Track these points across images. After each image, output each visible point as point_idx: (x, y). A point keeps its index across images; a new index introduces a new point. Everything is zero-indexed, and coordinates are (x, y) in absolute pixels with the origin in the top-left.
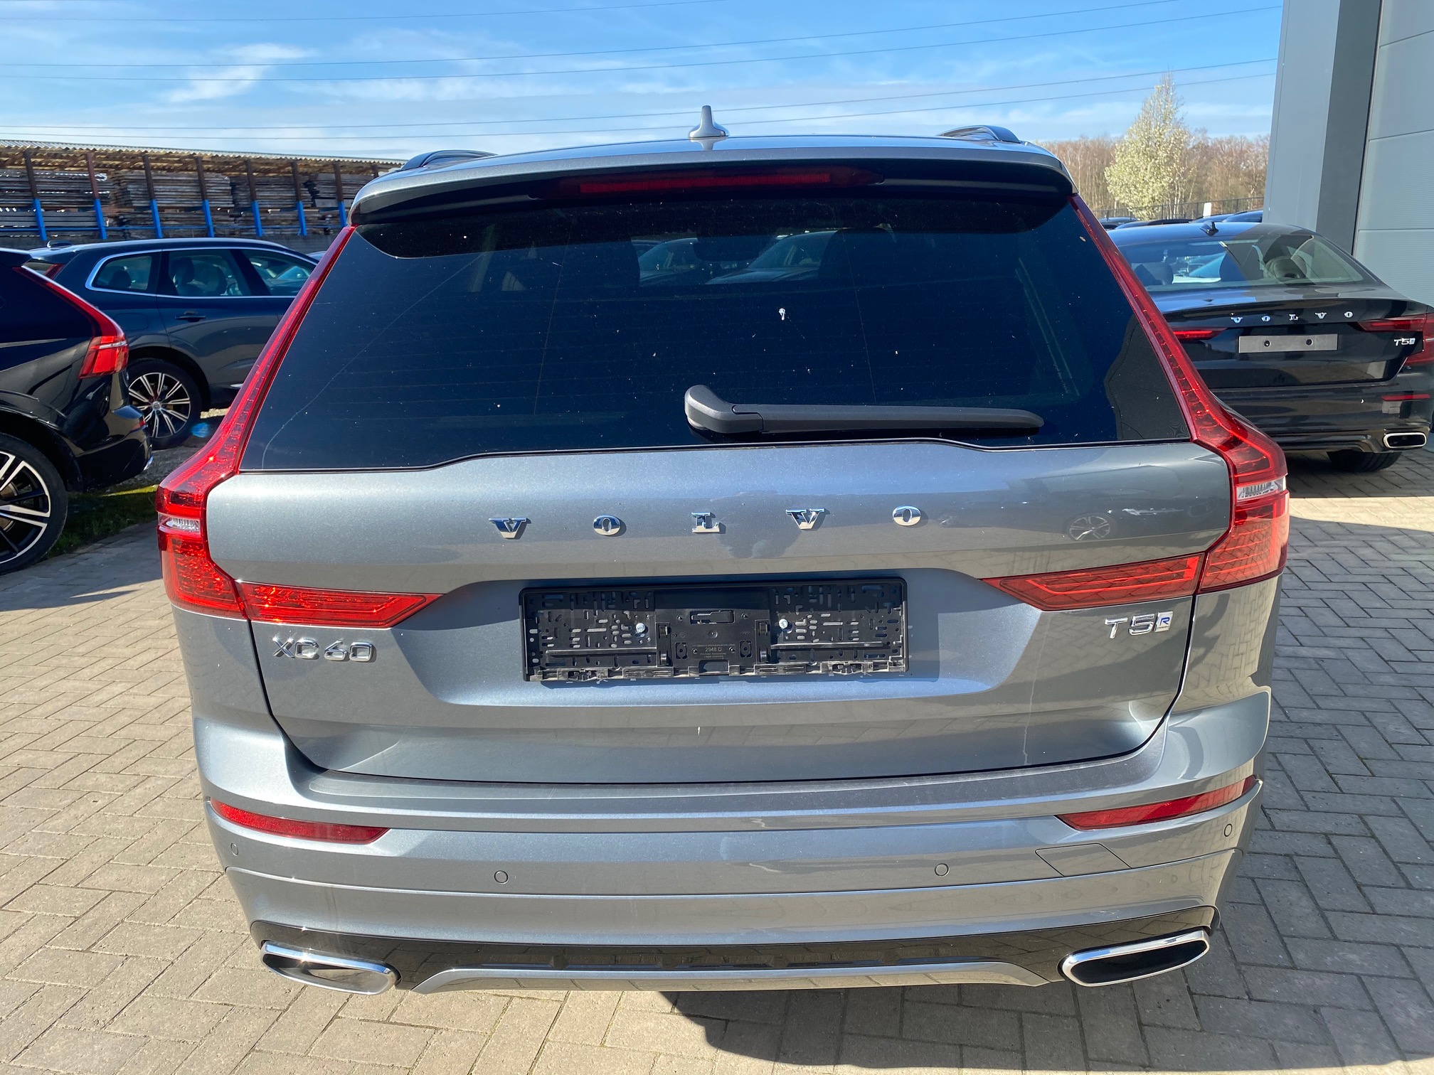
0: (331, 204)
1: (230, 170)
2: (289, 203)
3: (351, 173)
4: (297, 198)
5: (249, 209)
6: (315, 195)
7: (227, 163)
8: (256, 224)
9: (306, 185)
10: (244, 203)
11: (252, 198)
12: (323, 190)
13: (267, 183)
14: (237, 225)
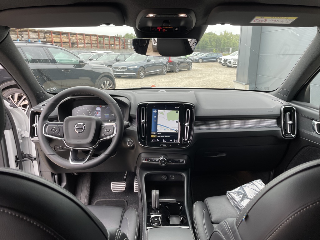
0: (26, 40)
2: (16, 39)
4: (18, 37)
6: (22, 37)
9: (20, 35)
12: (25, 36)
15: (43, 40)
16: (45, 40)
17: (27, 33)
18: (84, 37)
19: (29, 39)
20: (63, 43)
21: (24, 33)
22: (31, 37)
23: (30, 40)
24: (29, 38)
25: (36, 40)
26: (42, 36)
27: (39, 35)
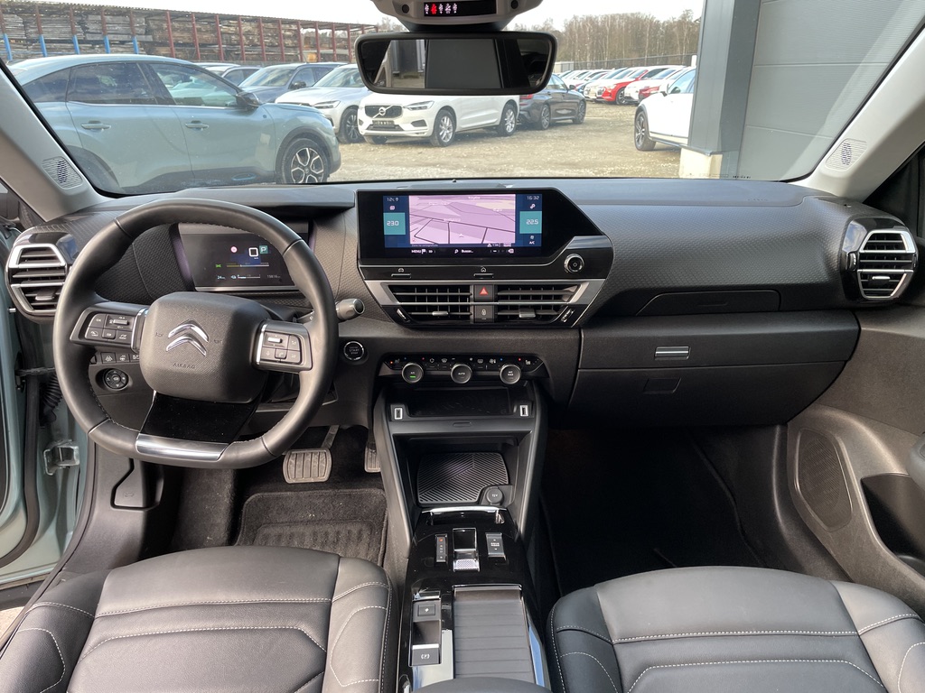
0: (98, 38)
1: (23, 12)
2: (68, 36)
3: (114, 15)
4: (73, 32)
5: (38, 40)
6: (86, 31)
7: (21, 6)
8: (43, 51)
9: (79, 23)
10: (33, 36)
11: (40, 32)
12: (92, 27)
13: (51, 22)
14: (28, 52)
15: (143, 38)
16: (150, 38)
17: (99, 17)
18: (259, 27)
19: (104, 35)
20: (202, 45)
21: (91, 18)
22: (110, 27)
23: (109, 38)
24: (104, 32)
25: (125, 38)
26: (140, 27)
27: (131, 24)
